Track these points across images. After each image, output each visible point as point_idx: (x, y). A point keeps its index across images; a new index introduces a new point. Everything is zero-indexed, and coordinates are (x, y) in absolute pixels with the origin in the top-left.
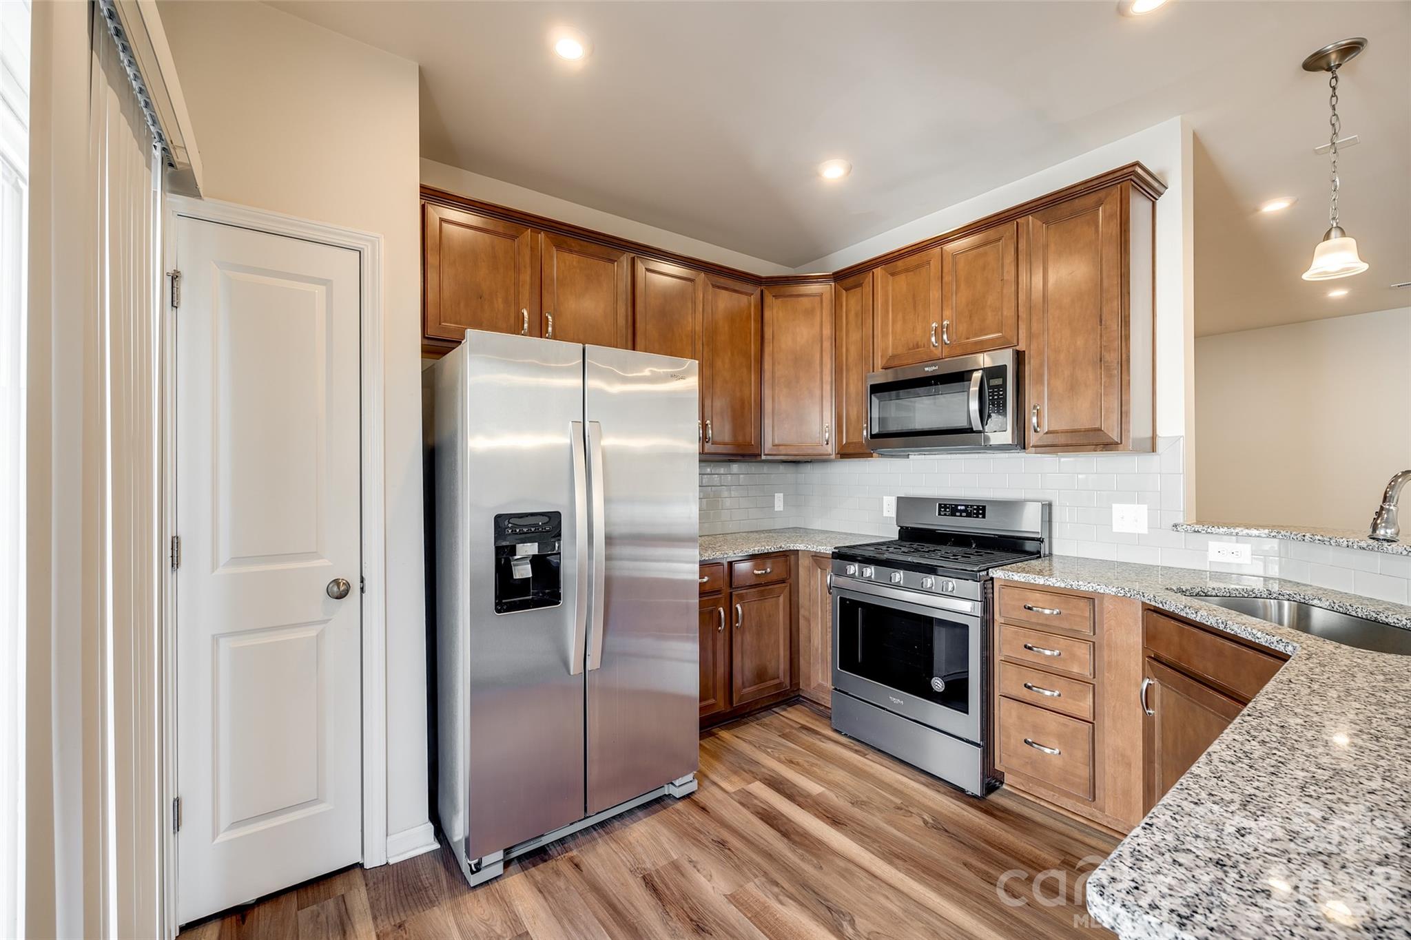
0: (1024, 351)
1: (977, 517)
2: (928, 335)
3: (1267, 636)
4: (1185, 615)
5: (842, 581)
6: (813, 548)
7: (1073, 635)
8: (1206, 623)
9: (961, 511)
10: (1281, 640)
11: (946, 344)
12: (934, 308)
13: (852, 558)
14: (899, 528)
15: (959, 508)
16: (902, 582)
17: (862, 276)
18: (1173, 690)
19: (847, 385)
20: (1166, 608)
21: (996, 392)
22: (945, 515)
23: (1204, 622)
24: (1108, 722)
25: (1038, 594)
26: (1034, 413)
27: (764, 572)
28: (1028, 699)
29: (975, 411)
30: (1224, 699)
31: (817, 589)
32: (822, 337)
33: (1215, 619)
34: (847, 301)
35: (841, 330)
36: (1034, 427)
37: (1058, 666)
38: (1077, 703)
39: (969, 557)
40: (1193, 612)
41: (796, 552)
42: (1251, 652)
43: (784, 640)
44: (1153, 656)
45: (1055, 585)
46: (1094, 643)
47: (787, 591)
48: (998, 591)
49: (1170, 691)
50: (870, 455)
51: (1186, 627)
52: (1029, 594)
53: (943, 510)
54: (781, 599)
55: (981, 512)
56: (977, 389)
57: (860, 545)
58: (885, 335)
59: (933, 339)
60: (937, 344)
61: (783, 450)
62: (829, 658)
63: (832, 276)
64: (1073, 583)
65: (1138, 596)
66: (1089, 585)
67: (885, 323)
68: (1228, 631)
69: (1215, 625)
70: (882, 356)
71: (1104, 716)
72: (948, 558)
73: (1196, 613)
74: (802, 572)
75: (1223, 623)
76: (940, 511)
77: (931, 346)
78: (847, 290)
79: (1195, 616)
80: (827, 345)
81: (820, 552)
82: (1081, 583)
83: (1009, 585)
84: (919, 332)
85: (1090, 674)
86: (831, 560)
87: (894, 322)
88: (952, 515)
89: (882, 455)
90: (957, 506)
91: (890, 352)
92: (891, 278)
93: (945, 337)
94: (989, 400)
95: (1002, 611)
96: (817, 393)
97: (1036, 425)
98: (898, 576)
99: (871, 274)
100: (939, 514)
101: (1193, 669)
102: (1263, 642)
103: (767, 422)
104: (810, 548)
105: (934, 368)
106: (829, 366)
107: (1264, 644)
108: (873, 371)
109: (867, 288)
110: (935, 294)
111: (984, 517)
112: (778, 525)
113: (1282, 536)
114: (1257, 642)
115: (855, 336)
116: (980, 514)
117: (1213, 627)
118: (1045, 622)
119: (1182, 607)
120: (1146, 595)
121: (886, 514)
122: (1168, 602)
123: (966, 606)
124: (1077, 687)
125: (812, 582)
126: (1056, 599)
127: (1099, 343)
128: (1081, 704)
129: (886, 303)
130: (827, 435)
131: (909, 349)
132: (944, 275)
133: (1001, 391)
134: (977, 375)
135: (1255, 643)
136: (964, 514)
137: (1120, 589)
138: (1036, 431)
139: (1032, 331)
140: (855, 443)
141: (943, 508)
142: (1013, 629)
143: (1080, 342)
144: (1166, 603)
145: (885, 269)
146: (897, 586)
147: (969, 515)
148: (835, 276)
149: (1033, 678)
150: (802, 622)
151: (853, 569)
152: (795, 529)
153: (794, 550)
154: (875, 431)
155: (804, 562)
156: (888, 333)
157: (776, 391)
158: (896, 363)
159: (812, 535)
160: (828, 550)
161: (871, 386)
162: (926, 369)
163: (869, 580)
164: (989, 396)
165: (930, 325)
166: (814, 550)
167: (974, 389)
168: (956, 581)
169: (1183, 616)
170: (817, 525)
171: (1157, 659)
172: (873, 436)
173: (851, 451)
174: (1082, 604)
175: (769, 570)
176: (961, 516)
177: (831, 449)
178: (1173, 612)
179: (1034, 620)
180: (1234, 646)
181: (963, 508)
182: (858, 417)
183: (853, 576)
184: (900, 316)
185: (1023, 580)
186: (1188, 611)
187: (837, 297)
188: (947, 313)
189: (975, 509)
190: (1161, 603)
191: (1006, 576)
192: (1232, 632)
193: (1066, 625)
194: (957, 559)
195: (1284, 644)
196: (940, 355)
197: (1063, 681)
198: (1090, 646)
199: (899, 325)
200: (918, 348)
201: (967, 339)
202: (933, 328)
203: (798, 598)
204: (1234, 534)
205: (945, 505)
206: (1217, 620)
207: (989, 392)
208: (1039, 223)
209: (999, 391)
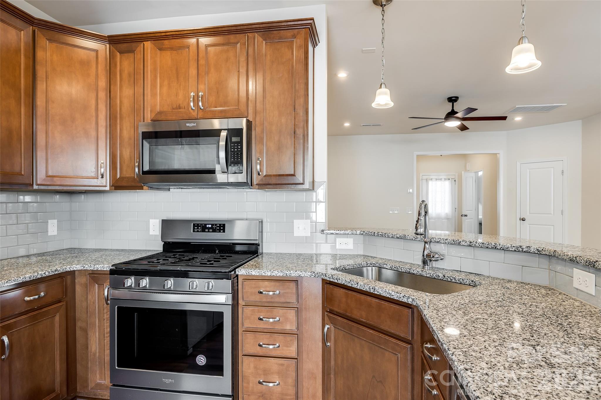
0: (252, 121)
1: (220, 232)
2: (187, 101)
3: (397, 294)
4: (351, 286)
5: (119, 293)
6: (89, 267)
7: (286, 306)
8: (363, 289)
9: (209, 228)
10: (405, 295)
11: (201, 109)
12: (192, 81)
13: (129, 273)
14: (163, 243)
15: (207, 226)
16: (172, 287)
17: (134, 44)
18: (342, 330)
19: (121, 130)
20: (340, 282)
21: (236, 146)
22: (198, 231)
23: (362, 288)
24: (305, 356)
25: (266, 283)
26: (258, 163)
27: (37, 297)
28: (261, 354)
29: (223, 158)
30: (371, 331)
31: (94, 303)
32: (97, 87)
33: (368, 286)
34: (121, 62)
35: (116, 84)
36: (258, 171)
37: (278, 327)
38: (289, 348)
39: (219, 261)
40: (356, 283)
41: (72, 273)
42: (386, 304)
43: (60, 355)
44: (328, 310)
45: (277, 275)
46: (298, 308)
47: (63, 310)
48: (241, 283)
49: (340, 331)
50: (141, 188)
51: (350, 292)
52: (261, 283)
53: (196, 228)
54: (57, 318)
55: (222, 228)
56: (224, 143)
57: (135, 260)
58: (154, 95)
59: (192, 104)
60: (194, 108)
61: (58, 181)
62: (107, 358)
63: (107, 39)
64: (287, 273)
65: (323, 276)
66: (296, 273)
67: (154, 86)
68: (376, 293)
69: (368, 290)
70: (151, 111)
71: (303, 352)
72: (206, 264)
73: (357, 284)
74: (79, 289)
75: (373, 288)
76: (194, 229)
77: (190, 109)
78: (121, 52)
79: (357, 286)
80: (102, 95)
81: (97, 270)
82: (292, 272)
83: (249, 278)
84: (181, 97)
85: (296, 329)
86: (109, 275)
87: (161, 86)
88: (202, 232)
89: (151, 188)
90: (206, 225)
91: (158, 109)
92: (158, 52)
93: (200, 104)
94: (231, 151)
95: (244, 297)
96: (93, 133)
97: (259, 171)
98: (170, 283)
99: (142, 44)
100: (194, 231)
101: (354, 316)
102: (395, 297)
103: (40, 155)
104: (87, 267)
105: (193, 124)
106: (104, 113)
107: (396, 299)
108: (144, 121)
109: (139, 55)
110: (193, 72)
111: (224, 232)
112: (51, 247)
113: (365, 233)
114: (392, 297)
115: (127, 92)
116: (222, 230)
117: (367, 292)
118: (270, 300)
119: (349, 281)
120: (327, 276)
121: (152, 233)
122: (340, 279)
123: (221, 299)
124: (289, 338)
125: (90, 297)
126: (277, 284)
127: (293, 122)
128: (291, 349)
129: (155, 70)
130: (102, 170)
131: (173, 109)
132: (199, 59)
133: (239, 146)
134: (224, 134)
135: (391, 298)
136: (211, 230)
137: (312, 273)
138: (259, 174)
139: (257, 109)
140: (128, 178)
141: (196, 226)
142: (251, 308)
143: (283, 120)
144: (339, 279)
145: (154, 44)
146: (169, 291)
147: (214, 231)
148: (110, 39)
149: (263, 339)
150: (79, 333)
151: (130, 281)
152: (71, 250)
153: (71, 271)
154: (146, 168)
155: (80, 281)
156: (156, 94)
157: (50, 128)
158: (163, 117)
159: (87, 255)
160: (106, 267)
161: (143, 133)
162: (188, 125)
163: (144, 288)
164: (231, 148)
165: (189, 94)
166: (92, 269)
167: (222, 143)
168: (213, 281)
169: (349, 286)
170: (91, 244)
171: (331, 312)
172: (144, 173)
173: (124, 184)
174: (293, 285)
175: (42, 294)
176: (209, 232)
177: (105, 183)
178: (343, 285)
179: (264, 300)
180: (377, 301)
181: (210, 226)
182: (130, 158)
183: (130, 287)
184: (166, 83)
185: (258, 274)
186: (353, 283)
187: (112, 56)
188: (201, 87)
189: (218, 227)
190: (337, 279)
191: (247, 272)
192: (378, 293)
193: (282, 300)
194: (212, 264)
195: (407, 298)
196: (196, 116)
197: (281, 337)
198: (296, 311)
199: (165, 89)
200: (180, 109)
201: (216, 107)
202: (191, 96)
203: (75, 312)
204: (347, 234)
205: (198, 224)
206: (370, 287)
207: (231, 146)
208: (261, 39)
209: (238, 146)
